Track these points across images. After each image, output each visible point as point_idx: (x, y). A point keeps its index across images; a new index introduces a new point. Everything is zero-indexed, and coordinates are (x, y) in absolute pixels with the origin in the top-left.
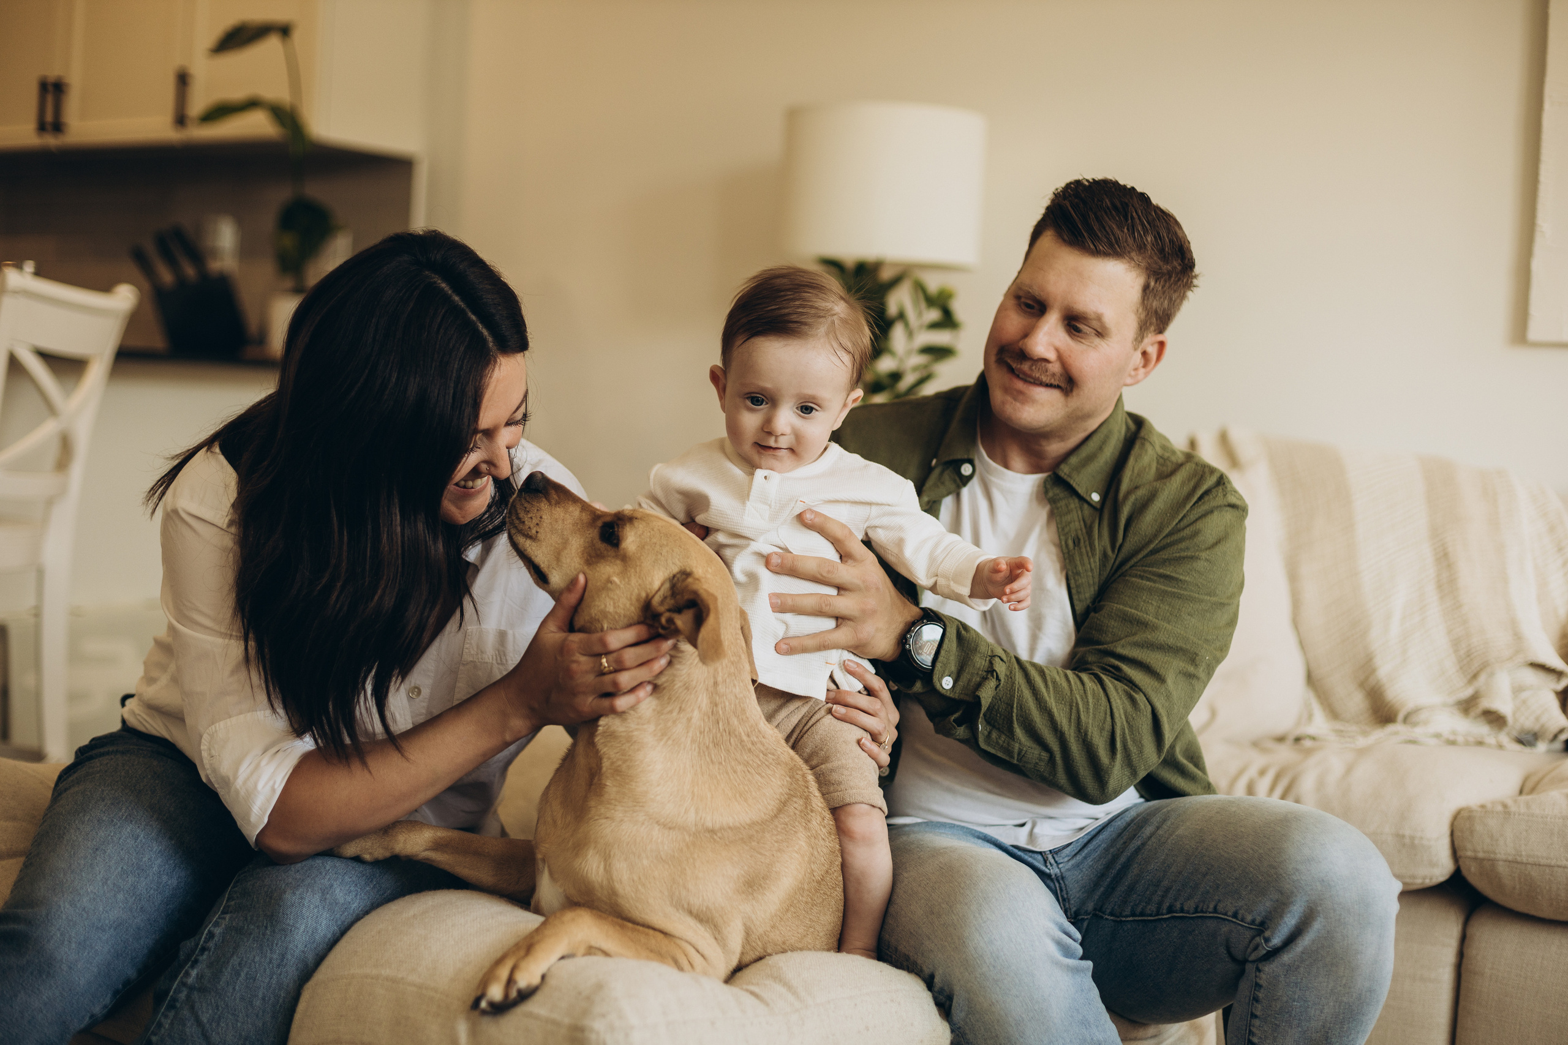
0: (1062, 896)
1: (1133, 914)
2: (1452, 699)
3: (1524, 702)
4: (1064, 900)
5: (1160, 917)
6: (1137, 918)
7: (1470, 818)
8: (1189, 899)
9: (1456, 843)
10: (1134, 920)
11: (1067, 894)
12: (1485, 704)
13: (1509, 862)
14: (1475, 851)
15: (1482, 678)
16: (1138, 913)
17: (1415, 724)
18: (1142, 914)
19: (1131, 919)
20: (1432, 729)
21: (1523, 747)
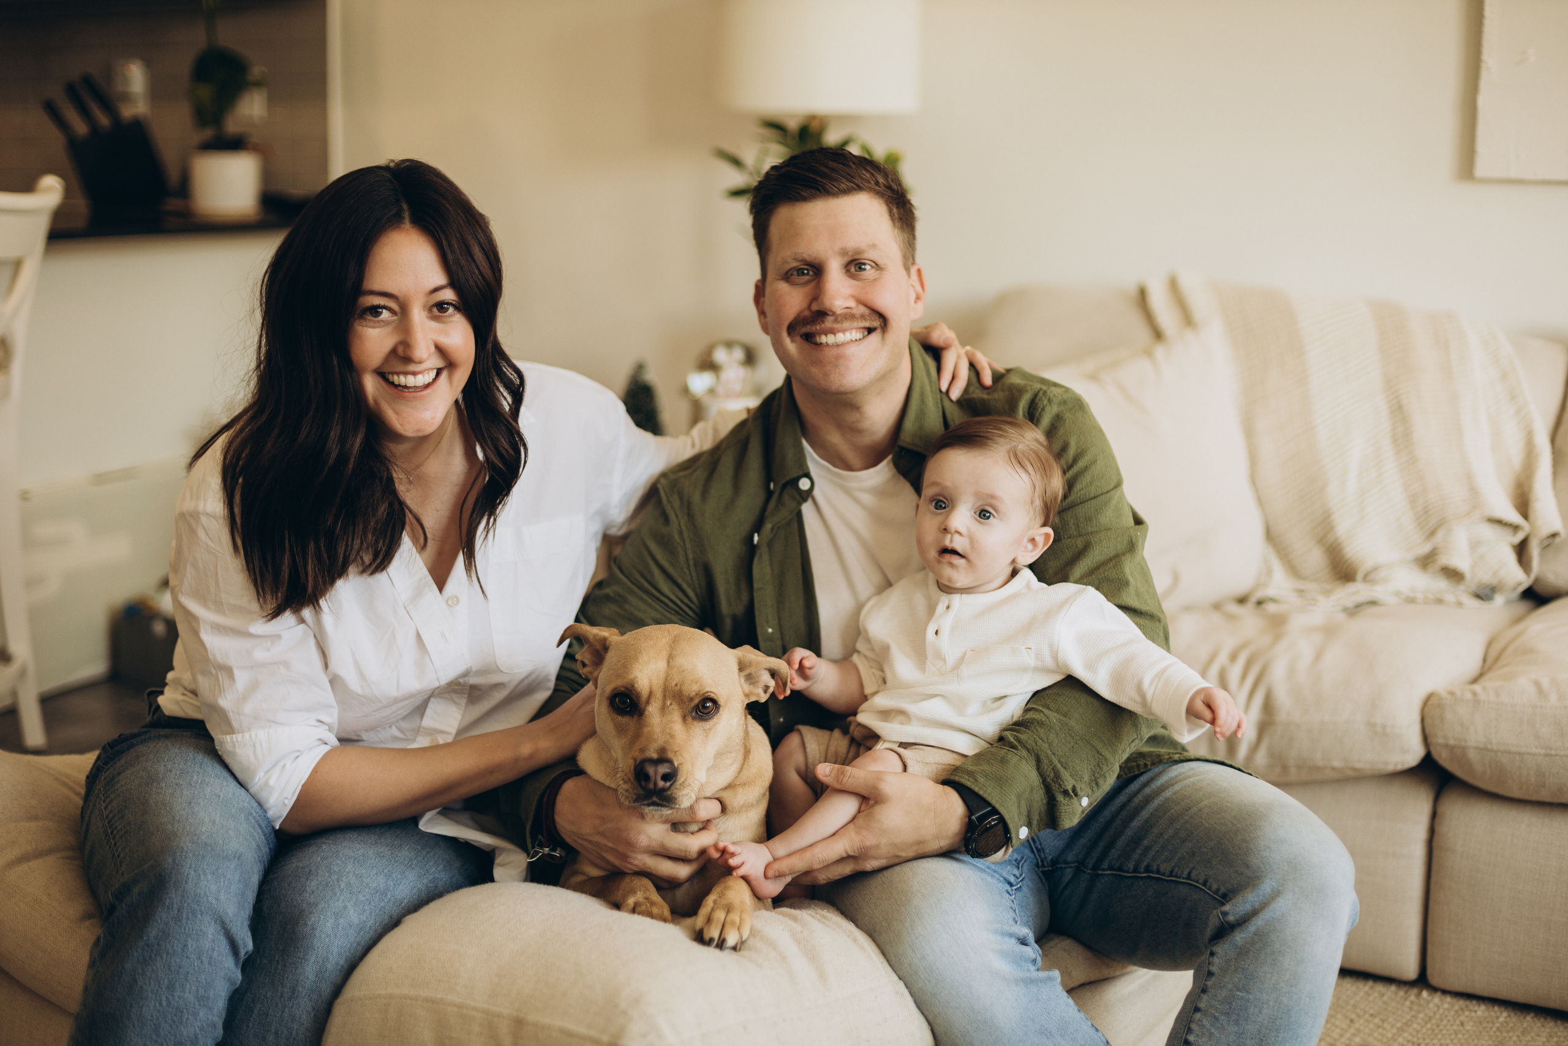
0: (1036, 848)
1: (1111, 868)
2: (1410, 556)
3: (1482, 557)
4: (1038, 851)
5: (1138, 875)
6: (1114, 872)
7: (1441, 706)
8: (1165, 862)
9: (1427, 730)
10: (1112, 875)
11: (1041, 844)
12: (1444, 560)
13: (1480, 749)
14: (1445, 738)
15: (1440, 535)
16: (1116, 868)
17: (1375, 582)
18: (1120, 869)
19: (1109, 872)
20: (1392, 587)
21: (1482, 602)
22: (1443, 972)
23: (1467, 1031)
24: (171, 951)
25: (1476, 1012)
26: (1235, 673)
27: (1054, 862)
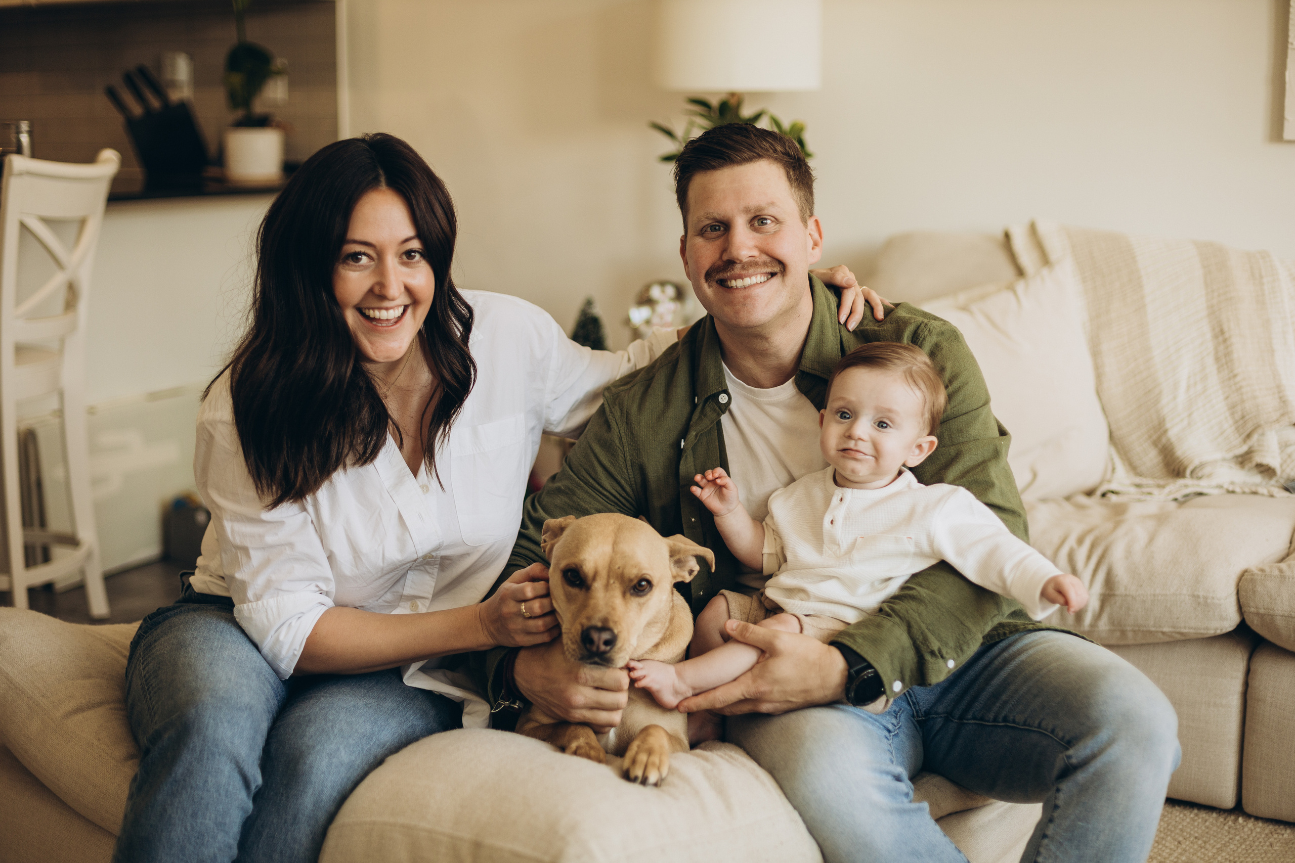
0: (912, 701)
1: (974, 718)
2: (1230, 455)
3: (1290, 456)
4: (914, 703)
5: (997, 724)
6: (977, 722)
7: (1253, 581)
8: (1020, 713)
9: (1241, 600)
10: (975, 723)
11: (916, 699)
12: (1258, 459)
13: (1285, 616)
14: (1257, 607)
15: (1255, 437)
16: (979, 718)
17: (1200, 478)
18: (982, 719)
19: (973, 721)
20: (1214, 482)
21: (1289, 494)
22: (1256, 801)
23: (1276, 851)
24: (194, 786)
25: (1283, 835)
26: (1081, 555)
27: (927, 713)
